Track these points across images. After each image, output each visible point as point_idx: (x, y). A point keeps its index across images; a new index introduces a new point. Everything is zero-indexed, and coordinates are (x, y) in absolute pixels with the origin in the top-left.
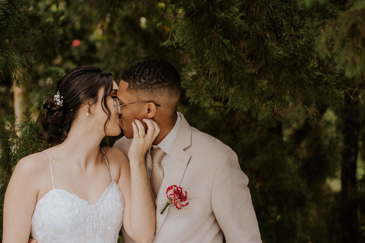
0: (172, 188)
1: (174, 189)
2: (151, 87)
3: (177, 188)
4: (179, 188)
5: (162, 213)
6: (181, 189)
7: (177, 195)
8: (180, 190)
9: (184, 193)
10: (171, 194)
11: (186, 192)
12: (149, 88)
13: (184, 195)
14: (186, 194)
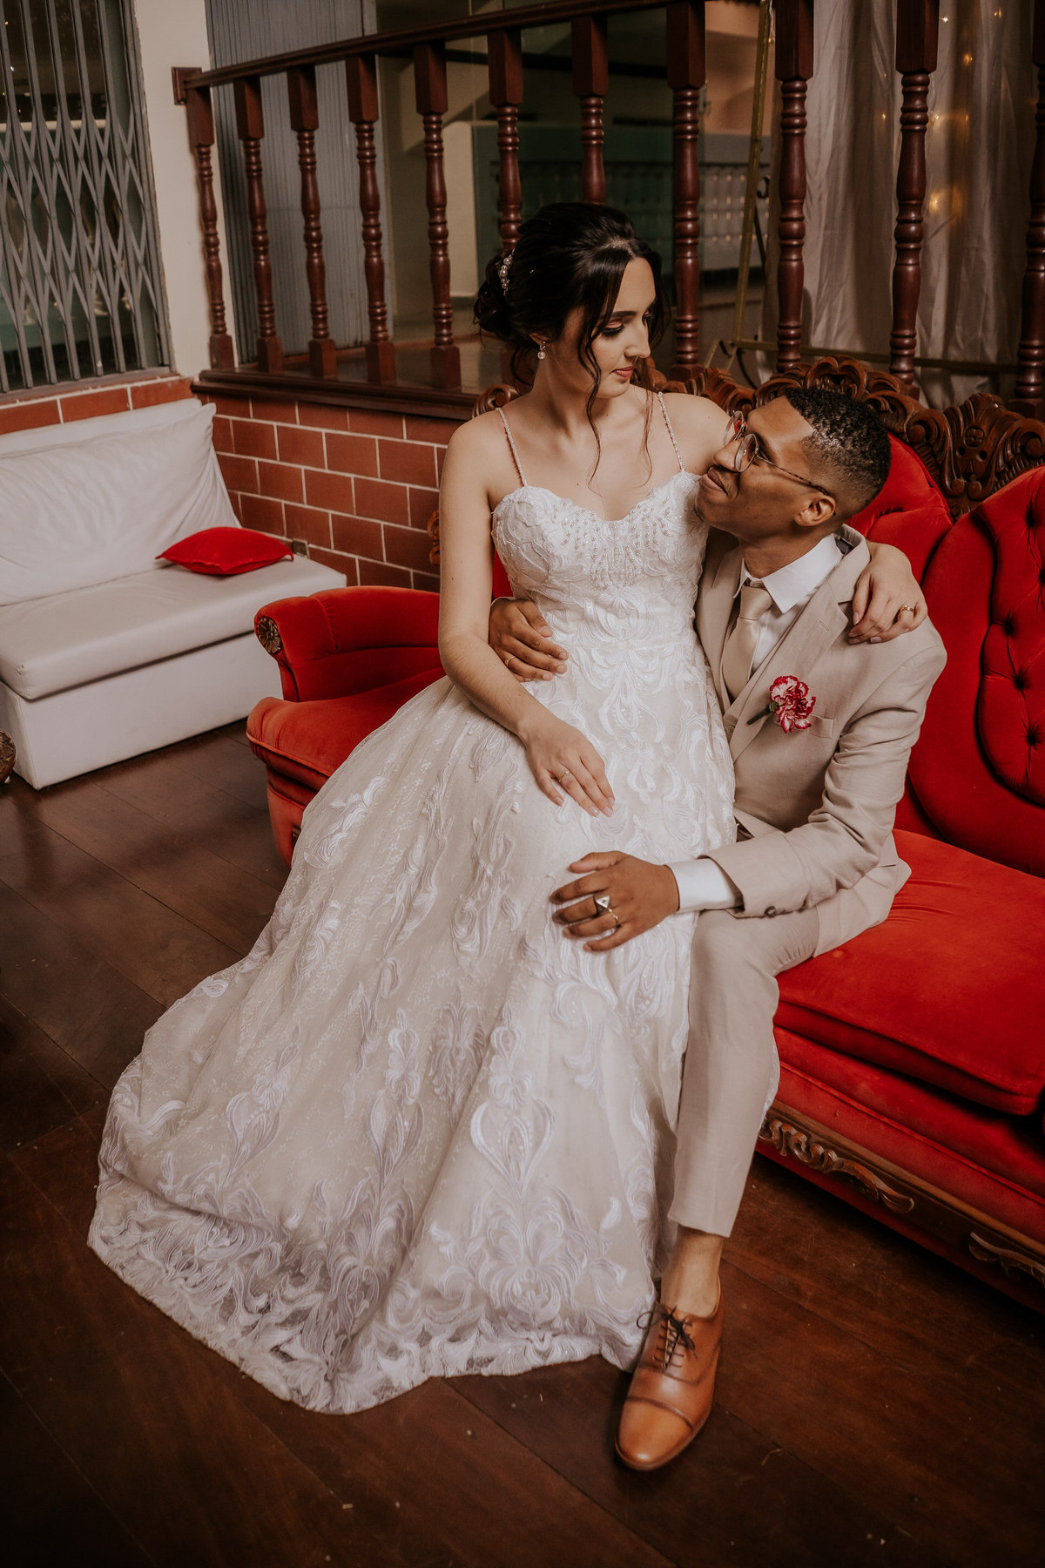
0: (786, 683)
1: (789, 685)
2: (856, 470)
3: (799, 683)
4: (801, 685)
5: (750, 722)
6: (807, 689)
7: (792, 702)
8: (803, 689)
9: (808, 698)
10: (779, 696)
11: (814, 699)
12: (851, 470)
13: (808, 705)
14: (813, 704)
